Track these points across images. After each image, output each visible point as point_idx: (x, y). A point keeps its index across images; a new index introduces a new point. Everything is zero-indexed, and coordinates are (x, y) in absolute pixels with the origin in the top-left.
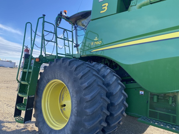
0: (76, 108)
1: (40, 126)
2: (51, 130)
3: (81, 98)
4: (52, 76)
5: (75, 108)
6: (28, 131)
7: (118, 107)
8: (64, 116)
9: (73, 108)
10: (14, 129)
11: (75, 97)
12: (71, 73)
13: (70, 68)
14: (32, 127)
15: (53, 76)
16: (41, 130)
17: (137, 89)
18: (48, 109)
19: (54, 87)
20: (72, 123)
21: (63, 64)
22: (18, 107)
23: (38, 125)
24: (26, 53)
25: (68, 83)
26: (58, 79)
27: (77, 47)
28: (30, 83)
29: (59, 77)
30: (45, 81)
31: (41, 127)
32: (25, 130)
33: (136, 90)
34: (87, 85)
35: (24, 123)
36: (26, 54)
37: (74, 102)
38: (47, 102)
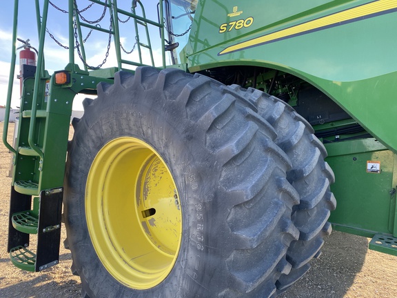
0: (200, 227)
1: (87, 276)
2: (121, 289)
3: (216, 194)
4: (112, 128)
5: (195, 225)
6: (55, 284)
7: (315, 212)
8: (155, 243)
9: (191, 224)
10: (15, 282)
11: (196, 191)
12: (174, 111)
13: (170, 97)
14: (65, 272)
15: (115, 128)
16: (91, 286)
17: (357, 156)
18: (105, 225)
19: (121, 161)
20: (189, 272)
21: (144, 84)
22: (15, 225)
23: (81, 272)
24: (25, 62)
25: (166, 146)
26: (130, 135)
27: (171, 50)
28: (43, 150)
29: (133, 127)
30: (91, 145)
31: (90, 279)
32: (45, 283)
33: (355, 159)
34: (235, 149)
35: (38, 270)
36: (24, 65)
37: (190, 208)
38: (102, 204)
